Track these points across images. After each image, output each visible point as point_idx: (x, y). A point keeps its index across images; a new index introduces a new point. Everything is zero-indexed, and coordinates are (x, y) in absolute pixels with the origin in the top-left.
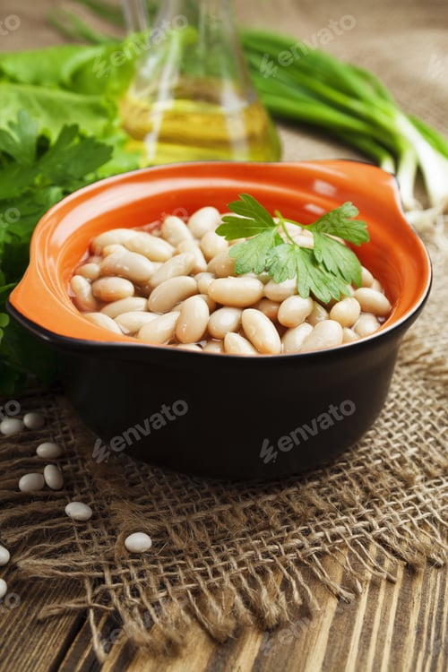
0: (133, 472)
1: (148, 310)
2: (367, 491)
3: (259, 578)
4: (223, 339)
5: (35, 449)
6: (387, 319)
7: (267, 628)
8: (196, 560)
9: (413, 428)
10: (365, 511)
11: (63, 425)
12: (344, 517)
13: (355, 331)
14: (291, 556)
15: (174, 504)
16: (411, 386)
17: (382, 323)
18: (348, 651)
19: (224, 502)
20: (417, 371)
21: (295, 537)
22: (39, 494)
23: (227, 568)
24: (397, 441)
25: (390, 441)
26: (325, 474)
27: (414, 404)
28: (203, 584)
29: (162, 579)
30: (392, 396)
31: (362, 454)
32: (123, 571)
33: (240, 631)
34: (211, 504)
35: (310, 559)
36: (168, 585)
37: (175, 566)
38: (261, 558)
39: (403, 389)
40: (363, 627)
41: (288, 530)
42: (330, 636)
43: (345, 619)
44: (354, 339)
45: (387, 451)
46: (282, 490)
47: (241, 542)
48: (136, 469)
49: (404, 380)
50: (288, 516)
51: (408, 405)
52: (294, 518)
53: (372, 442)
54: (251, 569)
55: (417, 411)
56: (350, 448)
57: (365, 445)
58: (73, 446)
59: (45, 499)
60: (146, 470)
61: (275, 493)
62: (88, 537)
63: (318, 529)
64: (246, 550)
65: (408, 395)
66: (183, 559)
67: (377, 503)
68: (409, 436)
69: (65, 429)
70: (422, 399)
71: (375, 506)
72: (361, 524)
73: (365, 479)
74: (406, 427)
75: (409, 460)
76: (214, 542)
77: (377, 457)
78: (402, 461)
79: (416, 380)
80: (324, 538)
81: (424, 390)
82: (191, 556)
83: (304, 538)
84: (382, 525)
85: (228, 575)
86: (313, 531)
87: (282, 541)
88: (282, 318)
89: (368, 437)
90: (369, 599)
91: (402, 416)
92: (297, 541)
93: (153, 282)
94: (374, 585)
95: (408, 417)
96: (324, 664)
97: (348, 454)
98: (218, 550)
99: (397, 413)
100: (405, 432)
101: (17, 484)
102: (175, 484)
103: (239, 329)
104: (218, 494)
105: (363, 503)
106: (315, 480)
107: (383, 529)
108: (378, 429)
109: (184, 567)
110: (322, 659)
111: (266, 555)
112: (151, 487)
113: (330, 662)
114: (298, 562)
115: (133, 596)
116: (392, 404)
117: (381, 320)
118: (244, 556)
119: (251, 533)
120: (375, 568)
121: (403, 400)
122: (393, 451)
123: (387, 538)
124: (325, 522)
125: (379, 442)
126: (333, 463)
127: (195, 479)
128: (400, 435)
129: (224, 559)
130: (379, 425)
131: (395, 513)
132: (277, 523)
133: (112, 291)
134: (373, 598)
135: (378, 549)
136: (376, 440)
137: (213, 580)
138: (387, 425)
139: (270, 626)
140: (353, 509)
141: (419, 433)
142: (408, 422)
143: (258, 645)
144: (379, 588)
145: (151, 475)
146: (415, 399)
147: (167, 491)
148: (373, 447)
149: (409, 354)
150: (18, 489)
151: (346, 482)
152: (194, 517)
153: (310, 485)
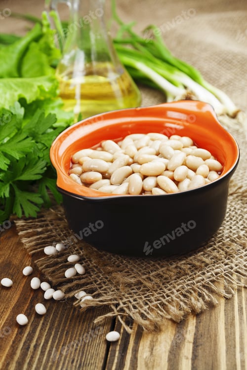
0: (116, 262)
1: (111, 184)
2: (226, 253)
3: (188, 294)
4: (151, 191)
5: (67, 259)
6: (221, 172)
7: (197, 314)
8: (157, 292)
9: (241, 223)
10: (227, 261)
11: (75, 247)
12: (218, 265)
13: (209, 179)
14: (199, 284)
15: (140, 271)
16: (235, 204)
17: (220, 175)
18: (234, 317)
19: (162, 267)
20: (237, 197)
21: (199, 276)
22: (76, 277)
23: (172, 293)
24: (235, 230)
25: (231, 230)
26: (205, 248)
27: (239, 212)
28: (164, 301)
29: (144, 301)
30: (228, 210)
31: (219, 237)
32: (127, 300)
33: (186, 316)
34: (157, 269)
35: (208, 283)
36: (148, 303)
37: (148, 295)
38: (186, 287)
39: (232, 206)
40: (238, 307)
41: (195, 274)
42: (225, 313)
43: (230, 305)
44: (209, 182)
45: (231, 234)
46: (187, 258)
47: (175, 282)
48: (117, 260)
49: (231, 202)
50: (193, 269)
51: (236, 213)
52: (196, 269)
53: (223, 232)
54: (184, 292)
55: (241, 215)
56: (214, 236)
57: (220, 233)
58: (83, 255)
59: (80, 279)
60: (122, 260)
61: (184, 260)
62: (105, 290)
63: (208, 272)
64: (178, 285)
65: (235, 209)
66: (151, 292)
67: (232, 257)
68: (240, 227)
69: (76, 249)
70: (242, 209)
71: (231, 258)
72: (227, 266)
73: (224, 248)
74: (237, 222)
75: (243, 236)
76: (163, 284)
77: (227, 238)
78: (239, 237)
79: (237, 201)
80: (212, 274)
81: (242, 205)
82: (154, 291)
83: (203, 276)
84: (236, 266)
85: (174, 295)
86: (206, 273)
87: (193, 279)
88: (176, 178)
89: (220, 230)
90: (238, 296)
91: (234, 218)
92: (200, 278)
93: (110, 171)
94: (239, 291)
95: (237, 218)
96: (225, 323)
97: (213, 239)
98: (166, 287)
99: (232, 217)
100: (237, 225)
101: (64, 275)
102: (137, 263)
103: (157, 186)
104: (159, 264)
105: (225, 258)
106: (201, 252)
107: (238, 267)
108: (224, 226)
109: (153, 295)
110: (224, 322)
111: (188, 285)
112: (127, 266)
113: (228, 322)
114: (204, 286)
115: (134, 308)
116: (228, 214)
117: (219, 173)
118: (178, 287)
119: (178, 278)
120: (237, 283)
121: (233, 211)
122: (234, 234)
123: (239, 270)
124: (211, 268)
125: (226, 231)
126: (207, 243)
127: (146, 260)
128: (235, 226)
129: (169, 290)
130: (224, 224)
131: (241, 260)
132: (189, 272)
133: (92, 178)
134: (240, 296)
135: (237, 275)
136: (224, 231)
137: (167, 298)
138: (229, 223)
139: (198, 312)
140: (222, 261)
141: (244, 224)
142: (238, 220)
143: (195, 321)
144: (241, 291)
145: (125, 262)
146: (239, 209)
147: (135, 267)
148: (224, 234)
149: (231, 190)
150: (65, 277)
151: (215, 251)
152: (151, 274)
153: (200, 254)
